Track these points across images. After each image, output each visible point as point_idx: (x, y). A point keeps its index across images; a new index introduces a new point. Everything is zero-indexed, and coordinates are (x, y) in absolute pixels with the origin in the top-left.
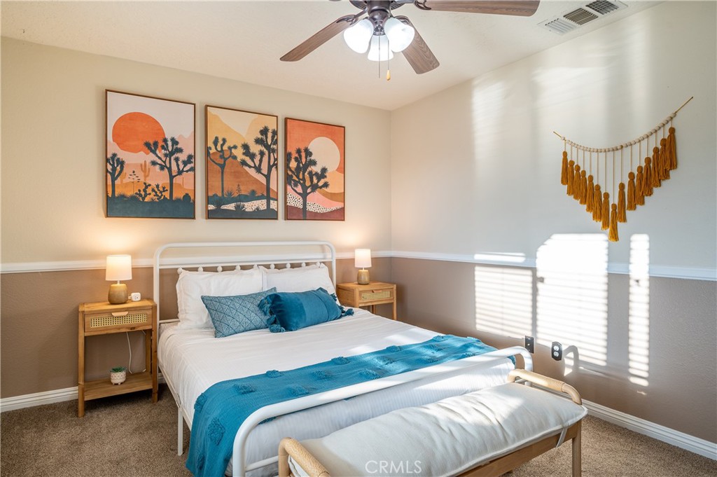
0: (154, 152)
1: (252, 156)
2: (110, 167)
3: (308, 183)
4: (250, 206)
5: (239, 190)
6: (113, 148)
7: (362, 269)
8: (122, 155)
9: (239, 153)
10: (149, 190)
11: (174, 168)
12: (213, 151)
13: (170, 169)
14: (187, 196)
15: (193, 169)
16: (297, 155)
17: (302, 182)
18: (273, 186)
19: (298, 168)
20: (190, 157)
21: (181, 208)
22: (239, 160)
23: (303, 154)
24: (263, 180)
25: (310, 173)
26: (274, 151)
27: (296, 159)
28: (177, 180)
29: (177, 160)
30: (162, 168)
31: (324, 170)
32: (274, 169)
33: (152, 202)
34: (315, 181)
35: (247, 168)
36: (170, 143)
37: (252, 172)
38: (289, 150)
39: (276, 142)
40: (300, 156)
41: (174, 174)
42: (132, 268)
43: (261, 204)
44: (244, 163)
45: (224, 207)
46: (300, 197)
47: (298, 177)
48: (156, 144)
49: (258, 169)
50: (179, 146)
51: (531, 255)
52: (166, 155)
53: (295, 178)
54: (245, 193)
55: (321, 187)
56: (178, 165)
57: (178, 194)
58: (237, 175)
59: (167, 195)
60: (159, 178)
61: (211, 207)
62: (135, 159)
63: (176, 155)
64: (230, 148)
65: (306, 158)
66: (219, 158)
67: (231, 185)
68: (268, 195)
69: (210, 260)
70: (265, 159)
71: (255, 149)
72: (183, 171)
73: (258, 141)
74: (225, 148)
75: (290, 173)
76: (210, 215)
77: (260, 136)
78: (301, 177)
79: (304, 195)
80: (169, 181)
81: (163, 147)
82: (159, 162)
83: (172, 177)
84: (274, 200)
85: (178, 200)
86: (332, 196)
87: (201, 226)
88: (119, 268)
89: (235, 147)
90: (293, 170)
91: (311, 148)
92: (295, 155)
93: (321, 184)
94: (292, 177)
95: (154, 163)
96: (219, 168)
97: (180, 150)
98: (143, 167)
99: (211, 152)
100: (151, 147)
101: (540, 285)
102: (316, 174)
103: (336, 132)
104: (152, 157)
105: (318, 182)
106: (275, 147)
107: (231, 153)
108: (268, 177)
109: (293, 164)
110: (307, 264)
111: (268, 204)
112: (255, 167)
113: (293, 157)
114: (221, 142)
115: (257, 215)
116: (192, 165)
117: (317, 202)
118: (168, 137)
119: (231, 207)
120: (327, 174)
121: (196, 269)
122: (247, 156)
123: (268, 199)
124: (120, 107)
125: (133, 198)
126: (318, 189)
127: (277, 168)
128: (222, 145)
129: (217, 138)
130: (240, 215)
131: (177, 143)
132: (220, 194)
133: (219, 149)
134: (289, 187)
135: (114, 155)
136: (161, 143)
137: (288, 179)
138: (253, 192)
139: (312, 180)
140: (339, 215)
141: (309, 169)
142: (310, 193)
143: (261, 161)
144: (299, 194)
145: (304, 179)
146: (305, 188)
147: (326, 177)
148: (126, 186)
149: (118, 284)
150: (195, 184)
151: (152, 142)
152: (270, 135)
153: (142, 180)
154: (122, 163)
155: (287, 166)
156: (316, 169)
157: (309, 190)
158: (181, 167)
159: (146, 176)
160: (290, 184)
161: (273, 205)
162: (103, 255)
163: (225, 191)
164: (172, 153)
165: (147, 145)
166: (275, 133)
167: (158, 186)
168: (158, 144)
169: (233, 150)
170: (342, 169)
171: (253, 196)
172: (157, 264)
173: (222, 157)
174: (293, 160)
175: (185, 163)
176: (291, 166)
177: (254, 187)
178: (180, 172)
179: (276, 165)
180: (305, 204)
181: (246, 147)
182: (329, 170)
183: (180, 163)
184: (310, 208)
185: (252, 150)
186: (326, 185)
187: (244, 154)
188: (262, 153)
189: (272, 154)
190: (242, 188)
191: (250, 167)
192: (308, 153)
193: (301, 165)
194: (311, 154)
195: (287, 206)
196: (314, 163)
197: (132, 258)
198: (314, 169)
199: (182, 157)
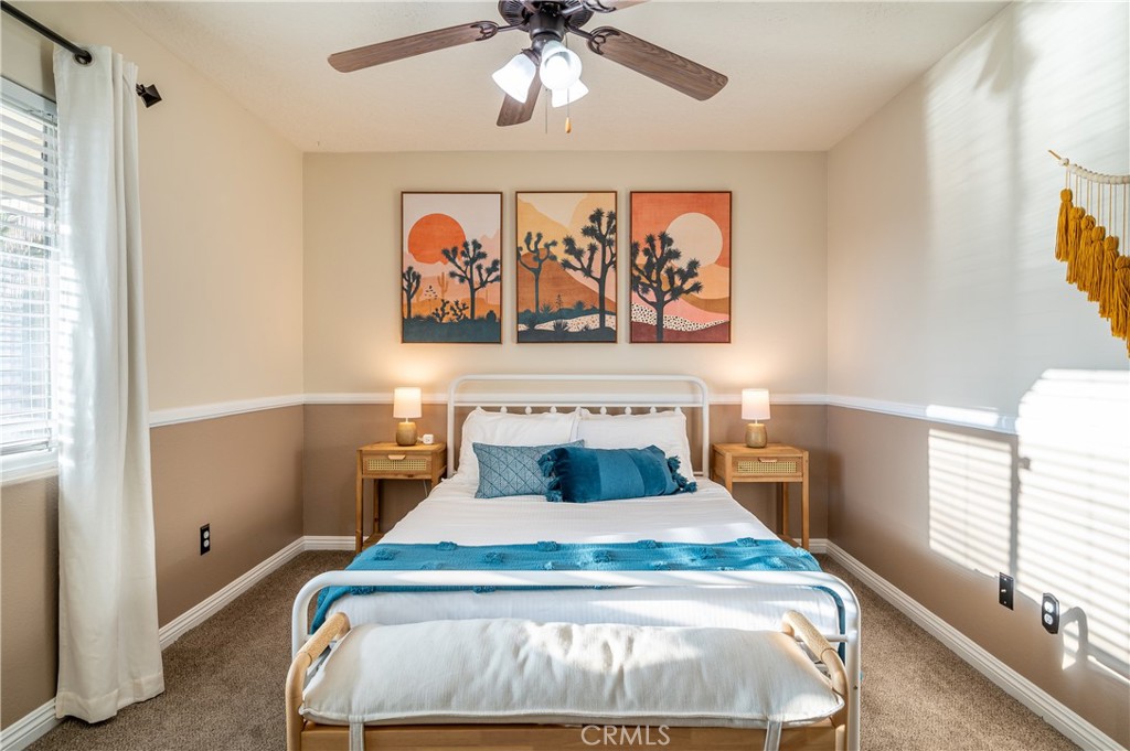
0: (453, 261)
1: (578, 254)
2: (405, 283)
3: (666, 286)
4: (575, 325)
5: (560, 303)
6: (410, 261)
7: (753, 422)
8: (419, 268)
9: (560, 252)
10: (447, 309)
11: (476, 278)
12: (525, 251)
13: (471, 281)
14: (491, 314)
15: (499, 278)
16: (647, 246)
17: (655, 285)
18: (609, 294)
19: (649, 266)
20: (495, 263)
21: (482, 330)
22: (559, 260)
23: (658, 244)
24: (595, 287)
25: (670, 272)
26: (610, 243)
27: (646, 252)
28: (480, 294)
29: (479, 267)
30: (462, 280)
31: (694, 264)
32: (611, 269)
33: (451, 323)
34: (678, 282)
35: (570, 271)
36: (471, 248)
37: (578, 276)
38: (635, 239)
39: (614, 230)
40: (653, 247)
41: (476, 286)
42: (423, 405)
43: (592, 322)
44: (566, 264)
45: (538, 327)
46: (652, 308)
47: (648, 278)
48: (455, 250)
49: (587, 272)
50: (482, 250)
51: (1010, 410)
52: (466, 263)
53: (644, 280)
54: (569, 307)
55: (688, 292)
56: (480, 275)
57: (481, 312)
58: (556, 281)
59: (467, 313)
60: (458, 293)
62: (433, 271)
63: (478, 262)
64: (547, 246)
65: (663, 248)
66: (534, 262)
67: (548, 296)
68: (602, 307)
69: (540, 398)
70: (598, 256)
71: (583, 243)
72: (486, 282)
73: (587, 232)
74: (541, 246)
75: (636, 273)
76: (522, 338)
77: (589, 224)
78: (654, 277)
79: (659, 306)
80: (469, 296)
81: (463, 254)
82: (459, 272)
83: (473, 291)
84: (612, 314)
85: (481, 319)
86: (709, 305)
87: (509, 353)
88: (408, 404)
89: (554, 243)
90: (641, 268)
91: (671, 232)
92: (644, 245)
93: (687, 286)
94: (639, 278)
95: (453, 275)
96: (532, 274)
97: (484, 255)
98: (441, 281)
99: (522, 253)
100: (450, 255)
101: (1023, 474)
102: (680, 271)
103: (717, 203)
104: (451, 267)
105: (683, 283)
106: (612, 237)
107: (549, 252)
108: (601, 282)
109: (642, 260)
110: (660, 410)
111: (602, 321)
112: (583, 269)
113: (641, 249)
114: (535, 239)
115: (586, 337)
116: (499, 273)
117: (679, 315)
118: (469, 240)
119: (549, 326)
120: (698, 271)
121: (497, 410)
122: (571, 254)
123: (603, 313)
124: (417, 209)
125: (430, 319)
126: (683, 295)
127: (615, 267)
128: (536, 243)
129: (529, 234)
130: (561, 336)
131: (479, 246)
132: (533, 310)
133: (533, 248)
134: (635, 294)
135: (410, 268)
136: (461, 249)
137: (634, 283)
138: (580, 304)
139: (672, 282)
140: (720, 334)
141: (668, 264)
142: (669, 301)
143: (591, 259)
144: (651, 304)
145: (659, 281)
146: (660, 294)
147: (696, 274)
148: (423, 305)
149: (407, 423)
150: (504, 299)
151: (450, 249)
152: (605, 220)
153: (440, 296)
154: (417, 277)
155: (633, 264)
156: (680, 264)
157: (667, 297)
158: (485, 276)
159: (444, 292)
160: (636, 290)
161: (610, 322)
162: (390, 387)
163: (540, 305)
164: (473, 260)
165: (445, 252)
166: (612, 217)
167: (457, 303)
168: (461, 251)
169: (552, 249)
170: (727, 260)
171: (580, 310)
172: (451, 399)
173: (536, 258)
174: (641, 254)
175: (489, 271)
176: (637, 262)
177: (581, 298)
178: (483, 284)
179: (614, 263)
180: (660, 318)
181: (569, 241)
182: (703, 264)
183: (483, 271)
184: (668, 325)
185: (578, 245)
186: (697, 287)
187: (566, 251)
188: (593, 249)
189: (607, 248)
190: (563, 299)
191: (575, 269)
192: (666, 240)
193: (654, 260)
194: (670, 241)
195: (631, 323)
196: (676, 255)
197: (422, 392)
198: (677, 264)
199: (486, 263)
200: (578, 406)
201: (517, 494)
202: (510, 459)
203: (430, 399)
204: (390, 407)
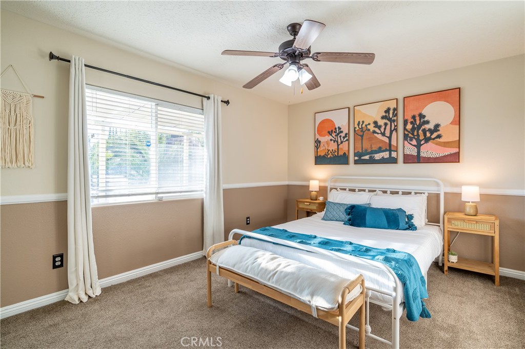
0: (331, 135)
1: (379, 127)
2: (316, 144)
3: (422, 137)
4: (378, 156)
5: (371, 148)
6: (317, 136)
7: (469, 202)
8: (321, 139)
9: (371, 128)
10: (329, 152)
11: (339, 141)
12: (357, 128)
13: (337, 142)
14: (345, 153)
15: (348, 140)
16: (412, 120)
17: (416, 137)
18: (394, 143)
19: (413, 129)
20: (346, 134)
21: (342, 159)
22: (371, 131)
23: (418, 118)
24: (387, 140)
25: (424, 131)
26: (394, 121)
27: (412, 123)
28: (340, 146)
29: (340, 137)
30: (334, 142)
31: (437, 126)
32: (394, 132)
33: (331, 157)
34: (428, 134)
35: (376, 135)
36: (337, 130)
37: (380, 136)
38: (406, 118)
39: (396, 115)
40: (415, 120)
41: (339, 144)
42: (319, 186)
43: (386, 155)
44: (374, 132)
45: (363, 158)
46: (415, 147)
47: (413, 134)
48: (332, 131)
49: (383, 134)
50: (341, 130)
52: (336, 135)
53: (410, 135)
54: (376, 149)
55: (434, 139)
56: (341, 139)
57: (341, 153)
58: (370, 139)
59: (336, 154)
60: (333, 146)
61: (356, 158)
62: (325, 139)
63: (340, 135)
64: (366, 125)
65: (420, 120)
67: (367, 145)
68: (390, 149)
70: (388, 127)
71: (381, 122)
72: (343, 142)
73: (383, 118)
74: (364, 126)
75: (406, 133)
76: (356, 162)
77: (384, 114)
78: (415, 134)
79: (418, 146)
80: (337, 147)
81: (335, 132)
82: (333, 139)
83: (338, 145)
84: (394, 151)
85: (341, 156)
86: (446, 144)
87: (352, 168)
88: (314, 185)
89: (369, 124)
90: (409, 130)
91: (424, 112)
92: (410, 120)
93: (433, 136)
94: (408, 135)
95: (331, 140)
96: (360, 137)
97: (342, 132)
98: (327, 142)
99: (356, 129)
100: (330, 133)
102: (430, 130)
103: (454, 96)
104: (331, 137)
105: (431, 135)
106: (395, 118)
107: (367, 128)
108: (390, 138)
109: (409, 126)
110: (416, 193)
111: (390, 154)
112: (381, 133)
113: (409, 122)
114: (361, 123)
115: (383, 161)
116: (347, 138)
117: (428, 150)
118: (337, 127)
119: (367, 157)
120: (440, 128)
121: (345, 189)
122: (376, 127)
123: (390, 151)
124: (320, 118)
125: (324, 156)
126: (431, 141)
127: (396, 131)
128: (362, 125)
129: (359, 122)
130: (372, 161)
132: (361, 151)
133: (360, 127)
134: (406, 142)
135: (318, 139)
136: (334, 130)
137: (406, 137)
138: (380, 148)
139: (425, 134)
140: (455, 158)
141: (423, 127)
142: (423, 144)
143: (385, 129)
144: (414, 146)
145: (418, 135)
146: (419, 141)
147: (439, 130)
148: (321, 153)
149: (314, 192)
150: (350, 148)
151: (330, 131)
152: (391, 112)
153: (327, 148)
154: (320, 142)
155: (405, 129)
156: (431, 126)
157: (422, 142)
159: (328, 146)
160: (407, 140)
161: (394, 154)
162: (308, 180)
163: (364, 149)
164: (338, 134)
165: (329, 132)
166: (395, 110)
167: (332, 150)
168: (334, 131)
169: (368, 126)
170: (458, 121)
171: (380, 150)
172: (329, 185)
173: (362, 131)
174: (409, 124)
175: (344, 138)
176: (407, 128)
177: (381, 145)
178: (342, 142)
179: (396, 130)
180: (419, 152)
181: (375, 123)
182: (442, 125)
183: (342, 138)
184: (422, 155)
185: (379, 124)
186: (439, 136)
187: (374, 127)
188: (386, 124)
189: (393, 123)
190: (373, 146)
191: (378, 133)
192: (422, 116)
193: (416, 126)
194: (424, 117)
195: (404, 155)
196: (428, 122)
197: (319, 182)
198: (427, 127)
199: (343, 135)
200: (377, 190)
201: (337, 220)
202: (336, 207)
203: (322, 184)
204: (308, 186)
